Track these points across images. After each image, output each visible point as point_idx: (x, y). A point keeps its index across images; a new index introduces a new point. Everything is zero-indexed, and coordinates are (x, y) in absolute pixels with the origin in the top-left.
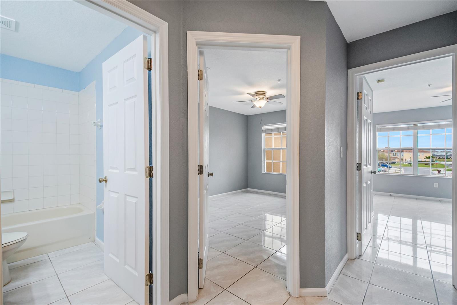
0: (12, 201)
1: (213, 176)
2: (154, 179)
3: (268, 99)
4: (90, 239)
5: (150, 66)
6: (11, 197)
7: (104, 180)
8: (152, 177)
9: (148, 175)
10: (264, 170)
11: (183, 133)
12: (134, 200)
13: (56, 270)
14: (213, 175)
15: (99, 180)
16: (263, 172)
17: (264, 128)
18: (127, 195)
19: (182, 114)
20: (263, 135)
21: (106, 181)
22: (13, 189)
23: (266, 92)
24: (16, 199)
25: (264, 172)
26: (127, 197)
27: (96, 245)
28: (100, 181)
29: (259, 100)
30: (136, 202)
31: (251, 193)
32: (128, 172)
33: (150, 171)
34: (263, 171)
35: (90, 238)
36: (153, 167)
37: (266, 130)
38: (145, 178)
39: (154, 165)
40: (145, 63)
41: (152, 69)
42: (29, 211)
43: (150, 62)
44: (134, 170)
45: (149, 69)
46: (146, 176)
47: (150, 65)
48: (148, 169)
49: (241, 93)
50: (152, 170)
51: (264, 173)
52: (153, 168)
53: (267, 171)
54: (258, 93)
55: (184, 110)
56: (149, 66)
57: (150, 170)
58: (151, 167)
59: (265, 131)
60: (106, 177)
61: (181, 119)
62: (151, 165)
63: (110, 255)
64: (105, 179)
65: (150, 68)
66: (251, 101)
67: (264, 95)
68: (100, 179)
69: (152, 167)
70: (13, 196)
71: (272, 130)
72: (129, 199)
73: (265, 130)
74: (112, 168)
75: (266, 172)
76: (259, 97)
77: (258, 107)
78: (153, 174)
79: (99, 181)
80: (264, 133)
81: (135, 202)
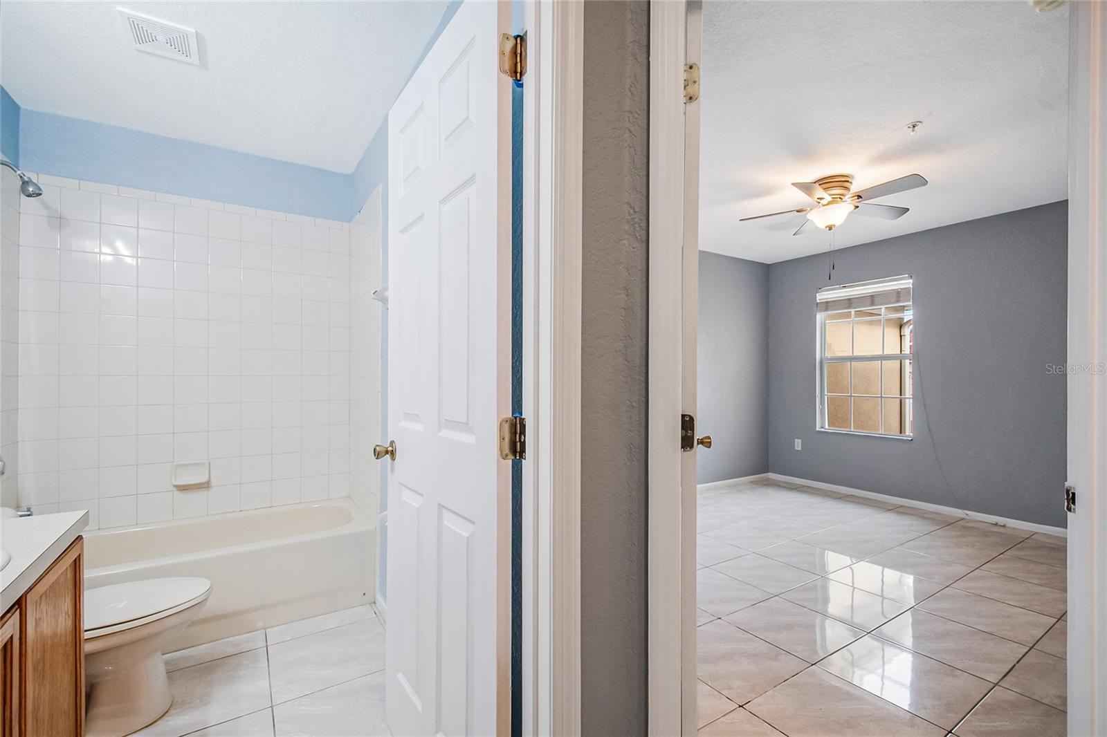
0: (206, 486)
1: (709, 447)
2: (527, 465)
3: (859, 197)
4: (364, 597)
5: (519, 64)
6: (202, 479)
7: (387, 452)
8: (521, 456)
9: (507, 450)
10: (822, 423)
11: (627, 295)
12: (464, 530)
13: (273, 691)
14: (710, 443)
15: (375, 449)
16: (817, 429)
17: (822, 296)
18: (445, 508)
19: (627, 227)
20: (820, 317)
21: (393, 453)
22: (208, 459)
23: (853, 177)
24: (213, 483)
25: (822, 428)
26: (446, 513)
27: (377, 616)
28: (378, 455)
29: (829, 203)
30: (468, 538)
31: (780, 486)
32: (445, 433)
33: (513, 433)
34: (817, 426)
35: (364, 594)
36: (523, 417)
37: (829, 304)
38: (498, 462)
39: (528, 413)
40: (502, 53)
41: (525, 73)
42: (241, 511)
43: (519, 51)
44: (465, 427)
45: (516, 72)
46: (502, 454)
47: (518, 60)
48: (507, 427)
49: (766, 191)
50: (523, 432)
51: (823, 430)
52: (525, 425)
53: (829, 426)
54: (826, 182)
55: (635, 212)
56: (516, 63)
57: (516, 433)
58: (518, 419)
59: (827, 305)
60: (392, 443)
61: (624, 244)
62: (517, 415)
63: (400, 676)
64: (390, 449)
65: (519, 71)
66: (797, 211)
67: (847, 189)
68: (377, 448)
69: (522, 420)
70: (207, 475)
71: (849, 302)
72: (449, 521)
73: (827, 302)
74: (408, 416)
75: (827, 427)
76: (830, 195)
77: (824, 228)
78: (523, 444)
79: (375, 455)
80: (821, 311)
81: (467, 535)
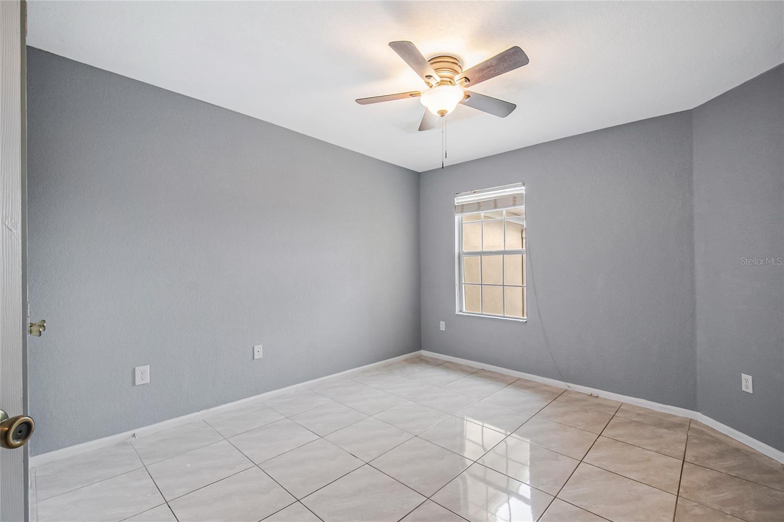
3: (467, 79)
10: (461, 307)
16: (456, 313)
17: (459, 200)
20: (458, 217)
25: (461, 311)
34: (457, 311)
37: (464, 207)
51: (461, 313)
53: (466, 310)
54: (436, 62)
67: (455, 71)
71: (479, 205)
75: (464, 310)
80: (458, 213)
